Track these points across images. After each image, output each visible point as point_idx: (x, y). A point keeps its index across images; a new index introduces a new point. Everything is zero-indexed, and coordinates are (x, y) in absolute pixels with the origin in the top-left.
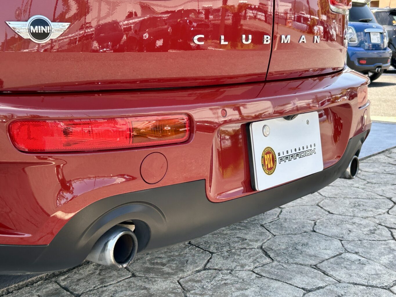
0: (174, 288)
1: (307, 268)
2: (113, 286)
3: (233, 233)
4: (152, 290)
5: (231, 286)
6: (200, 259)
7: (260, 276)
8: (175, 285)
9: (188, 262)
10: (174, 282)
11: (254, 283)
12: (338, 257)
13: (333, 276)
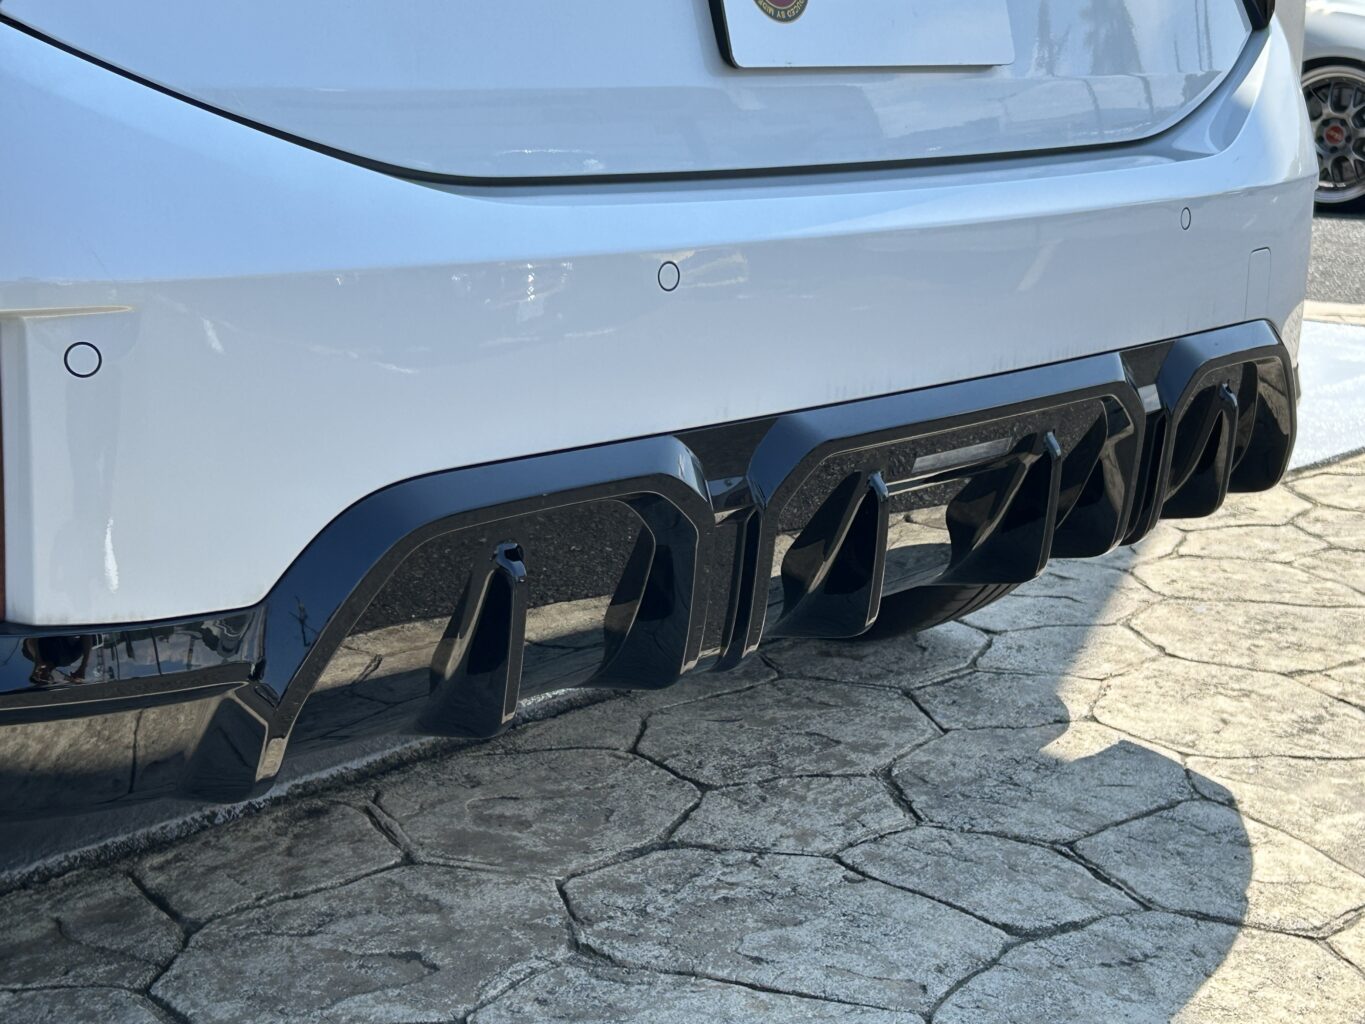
0: (541, 912)
1: (1036, 853)
2: (327, 895)
3: (799, 718)
4: (458, 914)
5: (746, 908)
6: (657, 808)
7: (860, 877)
8: (546, 901)
9: (612, 819)
10: (544, 888)
11: (831, 903)
12: (1161, 817)
13: (1125, 883)
